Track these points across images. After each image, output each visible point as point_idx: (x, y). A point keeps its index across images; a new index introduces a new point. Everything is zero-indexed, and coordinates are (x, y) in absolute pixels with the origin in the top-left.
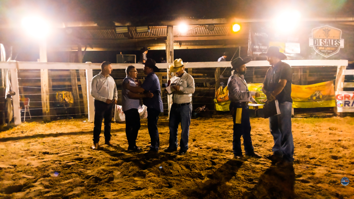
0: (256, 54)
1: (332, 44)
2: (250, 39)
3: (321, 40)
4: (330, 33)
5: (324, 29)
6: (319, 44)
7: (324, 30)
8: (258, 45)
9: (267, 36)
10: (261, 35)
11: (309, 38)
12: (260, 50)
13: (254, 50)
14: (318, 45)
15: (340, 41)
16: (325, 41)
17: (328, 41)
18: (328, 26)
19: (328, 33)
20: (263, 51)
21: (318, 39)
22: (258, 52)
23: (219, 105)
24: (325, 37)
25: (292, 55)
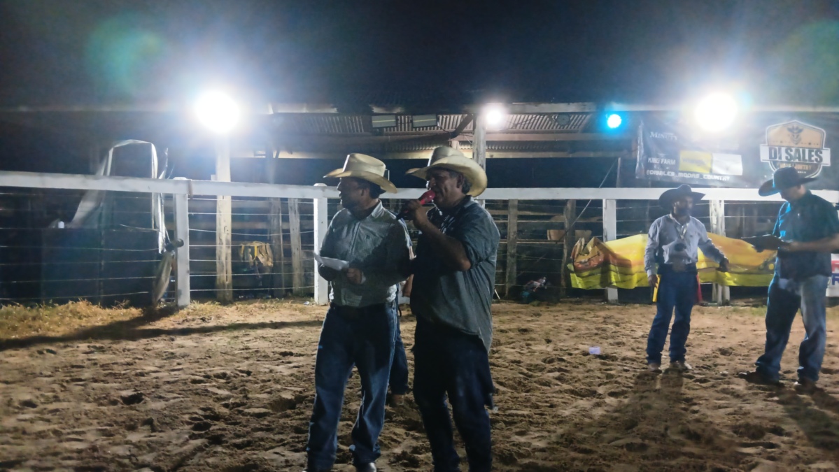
0: (653, 175)
1: (807, 158)
2: (642, 144)
3: (783, 149)
4: (802, 135)
5: (790, 127)
6: (780, 158)
7: (790, 130)
8: (658, 157)
9: (676, 138)
10: (663, 137)
11: (761, 145)
12: (662, 167)
13: (649, 166)
14: (777, 159)
15: (823, 151)
16: (791, 151)
17: (797, 151)
18: (796, 122)
19: (798, 136)
20: (667, 168)
21: (777, 148)
22: (657, 170)
23: (578, 276)
24: (792, 144)
25: (726, 179)
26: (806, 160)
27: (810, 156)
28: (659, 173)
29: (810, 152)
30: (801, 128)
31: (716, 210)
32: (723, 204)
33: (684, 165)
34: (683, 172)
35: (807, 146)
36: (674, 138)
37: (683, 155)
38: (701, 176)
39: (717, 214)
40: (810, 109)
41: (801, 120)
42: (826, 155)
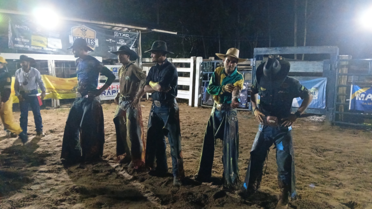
0: (18, 47)
1: (89, 42)
2: (11, 31)
4: (87, 32)
7: (81, 30)
8: (20, 38)
10: (22, 28)
11: (69, 35)
12: (23, 43)
13: (16, 42)
15: (95, 40)
18: (84, 27)
19: (85, 33)
20: (25, 44)
21: (77, 37)
22: (20, 44)
24: (83, 36)
25: (54, 50)
26: (89, 44)
27: (90, 42)
28: (21, 46)
29: (90, 40)
30: (86, 29)
31: (51, 65)
32: (54, 62)
33: (33, 43)
34: (33, 46)
35: (89, 37)
36: (27, 29)
37: (33, 37)
38: (43, 48)
39: (52, 67)
40: (89, 22)
41: (86, 26)
42: (97, 42)
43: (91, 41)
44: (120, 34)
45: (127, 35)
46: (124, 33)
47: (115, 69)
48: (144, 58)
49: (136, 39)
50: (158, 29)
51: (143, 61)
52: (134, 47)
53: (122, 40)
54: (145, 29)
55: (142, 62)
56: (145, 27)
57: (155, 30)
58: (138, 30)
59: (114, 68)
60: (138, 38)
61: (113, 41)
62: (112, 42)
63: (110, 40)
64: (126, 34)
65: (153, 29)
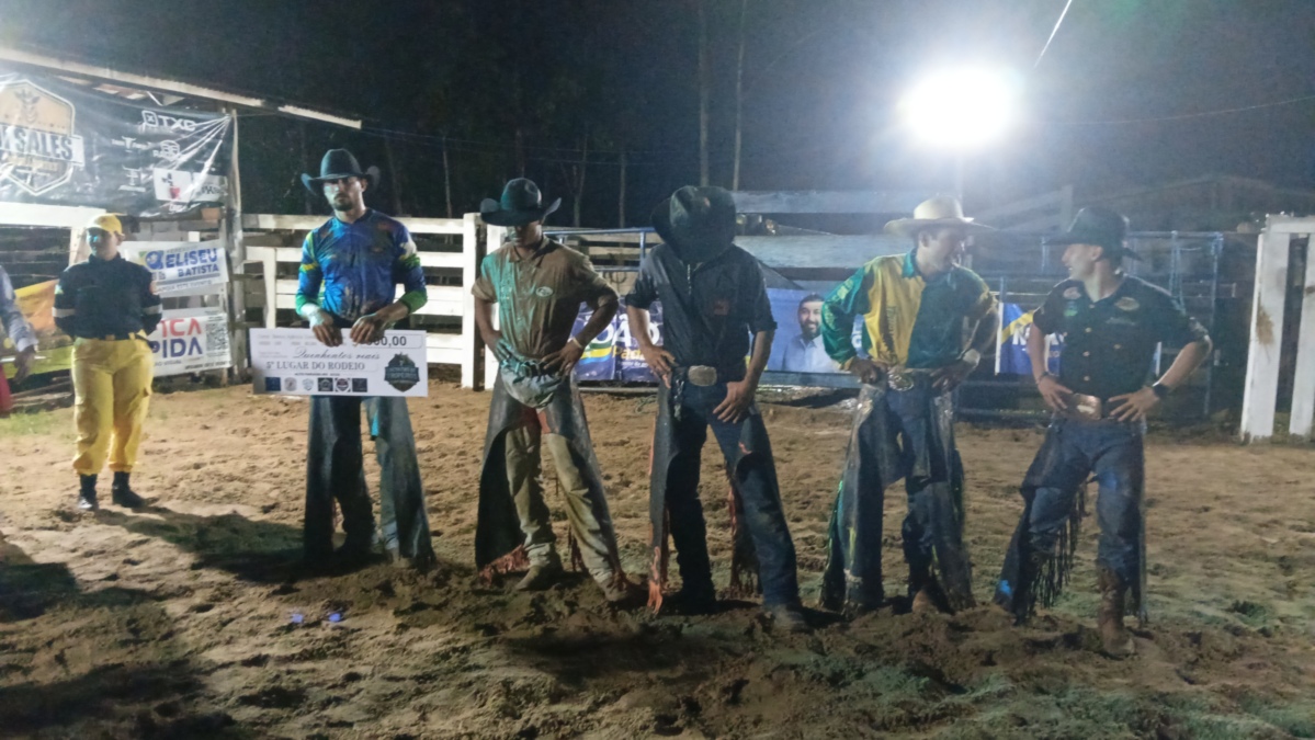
1: (49, 149)
4: (39, 106)
26: (49, 154)
27: (55, 147)
29: (54, 138)
30: (35, 94)
35: (47, 128)
41: (35, 81)
42: (78, 147)
43: (58, 142)
44: (165, 118)
45: (189, 124)
46: (177, 118)
47: (154, 257)
48: (253, 216)
49: (220, 142)
50: (299, 106)
51: (247, 226)
52: (213, 169)
53: (171, 144)
54: (255, 103)
55: (245, 230)
56: (257, 97)
57: (290, 109)
58: (228, 106)
59: (151, 254)
60: (229, 138)
61: (139, 146)
62: (136, 150)
63: (129, 141)
64: (186, 121)
65: (283, 104)
